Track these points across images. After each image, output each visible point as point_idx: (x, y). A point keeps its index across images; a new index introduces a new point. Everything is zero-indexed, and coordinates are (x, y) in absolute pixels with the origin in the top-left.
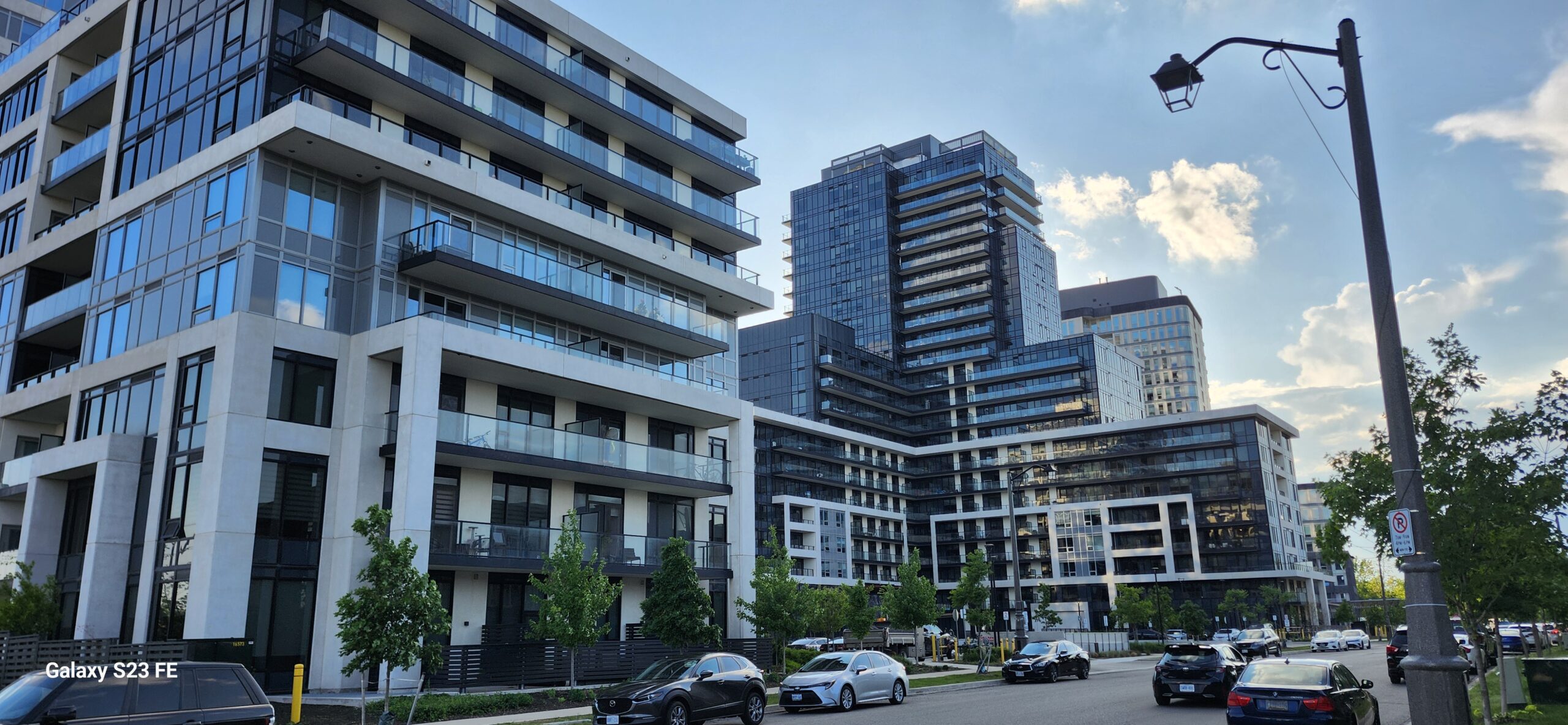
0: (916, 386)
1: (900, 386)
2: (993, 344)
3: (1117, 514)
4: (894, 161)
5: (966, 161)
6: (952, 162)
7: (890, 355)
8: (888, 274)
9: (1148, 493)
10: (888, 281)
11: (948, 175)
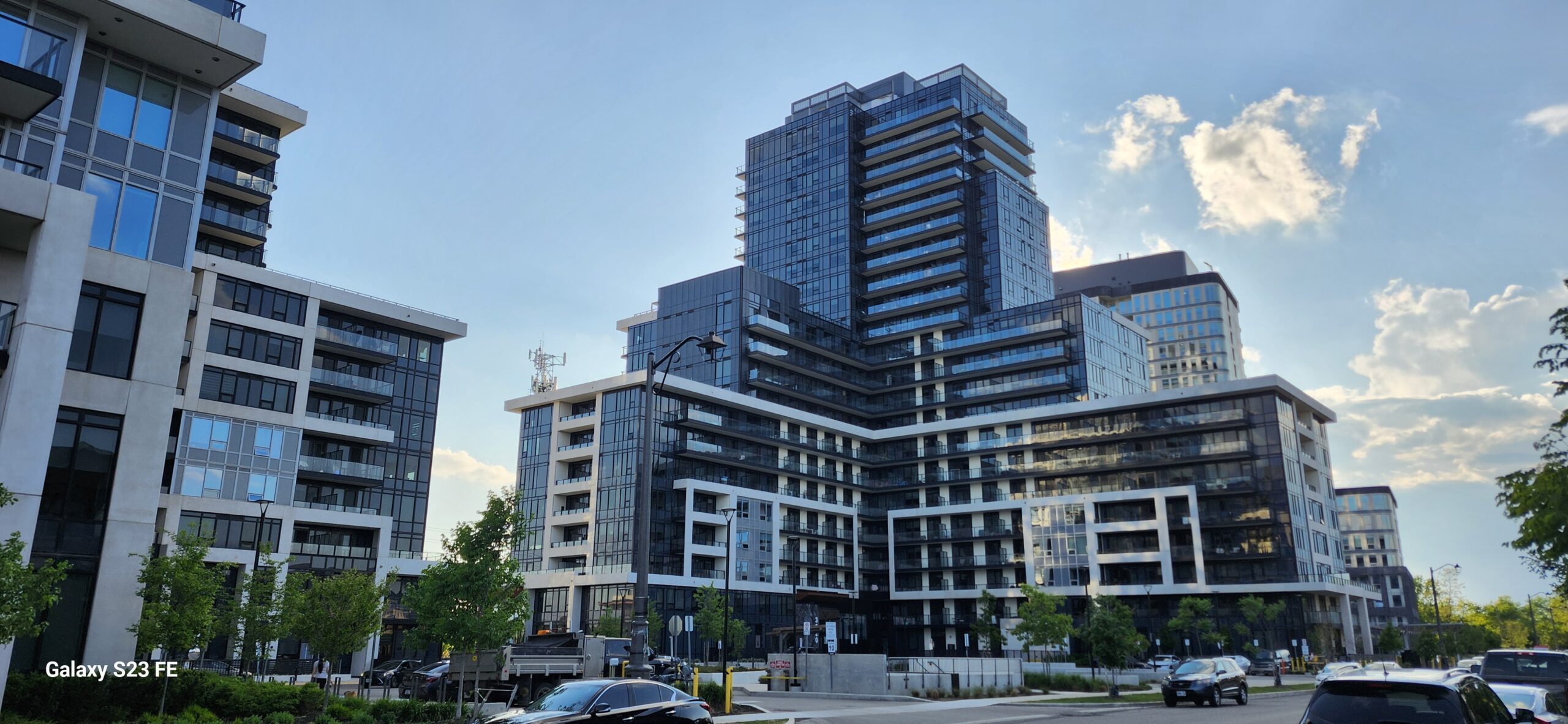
0: (876, 359)
1: (858, 359)
2: (965, 310)
3: (1106, 511)
4: (862, 103)
5: (940, 98)
6: (925, 100)
7: (848, 322)
8: (848, 229)
9: (1145, 484)
10: (848, 238)
11: (920, 113)
